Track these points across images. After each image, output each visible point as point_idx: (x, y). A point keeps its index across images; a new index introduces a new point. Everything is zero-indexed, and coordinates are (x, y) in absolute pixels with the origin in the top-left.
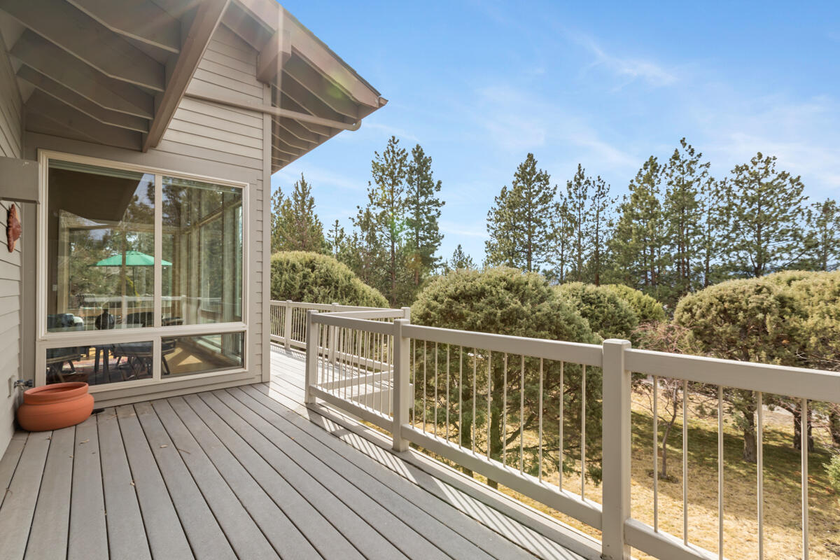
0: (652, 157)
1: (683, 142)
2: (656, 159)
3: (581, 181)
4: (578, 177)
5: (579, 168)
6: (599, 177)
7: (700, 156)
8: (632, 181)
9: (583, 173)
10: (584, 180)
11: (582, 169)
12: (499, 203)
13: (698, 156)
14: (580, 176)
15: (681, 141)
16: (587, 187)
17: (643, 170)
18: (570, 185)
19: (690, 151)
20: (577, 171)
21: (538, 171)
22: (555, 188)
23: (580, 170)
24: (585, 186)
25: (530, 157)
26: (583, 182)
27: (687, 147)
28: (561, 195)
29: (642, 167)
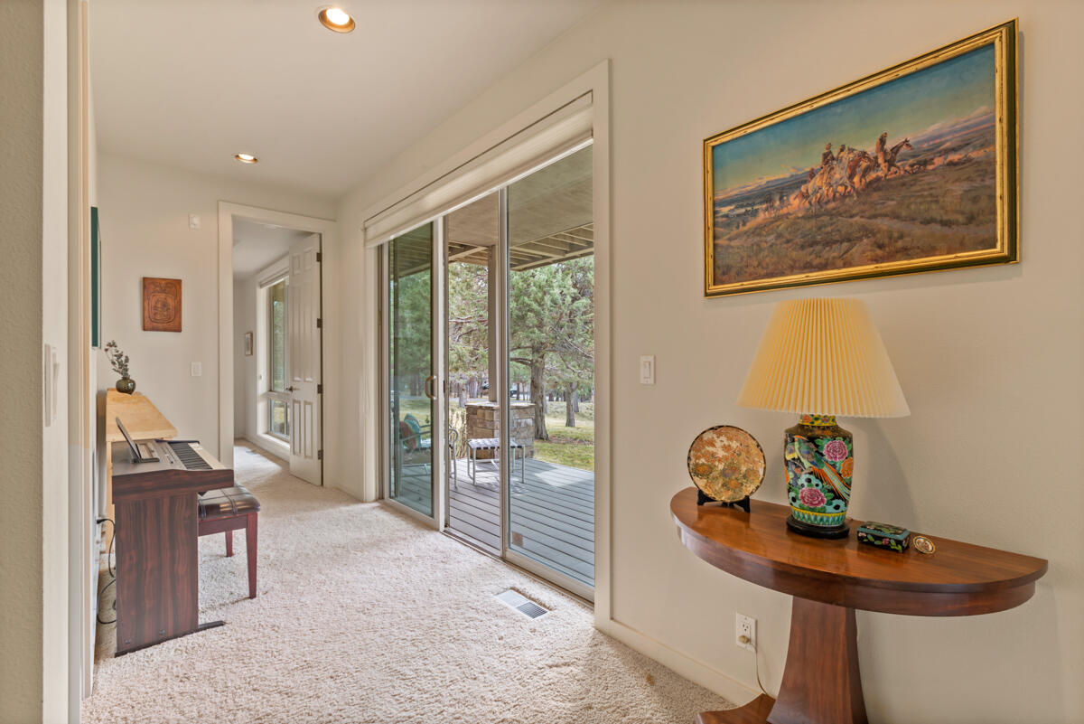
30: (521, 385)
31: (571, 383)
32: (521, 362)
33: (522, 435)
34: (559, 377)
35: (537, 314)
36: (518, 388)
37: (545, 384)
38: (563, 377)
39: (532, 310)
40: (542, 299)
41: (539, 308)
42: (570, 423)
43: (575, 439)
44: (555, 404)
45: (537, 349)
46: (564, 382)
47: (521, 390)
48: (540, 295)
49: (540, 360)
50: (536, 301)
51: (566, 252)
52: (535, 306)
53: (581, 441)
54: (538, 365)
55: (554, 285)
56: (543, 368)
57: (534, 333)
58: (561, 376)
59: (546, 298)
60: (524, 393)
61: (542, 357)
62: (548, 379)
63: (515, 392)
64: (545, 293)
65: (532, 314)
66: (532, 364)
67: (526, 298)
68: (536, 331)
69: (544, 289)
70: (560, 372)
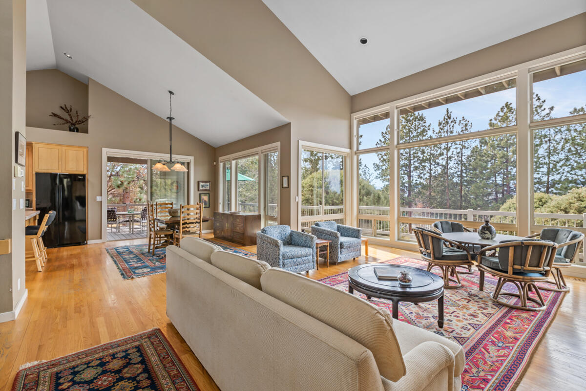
0: (508, 103)
2: (511, 104)
3: (448, 120)
4: (446, 117)
5: (448, 111)
6: (463, 118)
7: (544, 101)
8: (491, 120)
9: (450, 114)
10: (451, 120)
12: (384, 137)
13: (542, 102)
14: (448, 117)
17: (501, 112)
18: (440, 124)
19: (537, 98)
20: (446, 113)
21: (417, 115)
22: (429, 126)
24: (452, 125)
27: (535, 96)
28: (434, 131)
29: (500, 110)
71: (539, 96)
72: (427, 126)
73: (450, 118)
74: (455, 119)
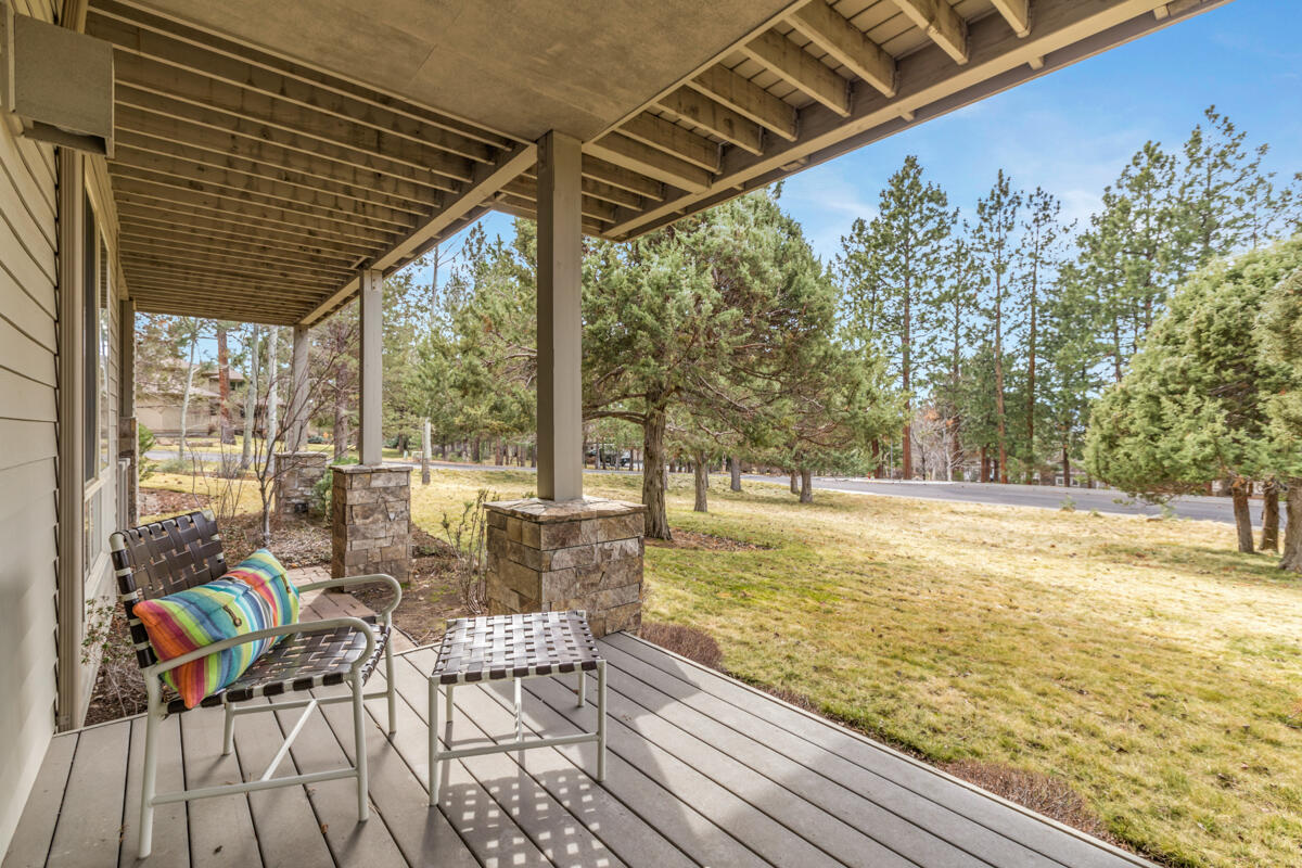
0: (1150, 142)
1: (1210, 113)
2: (1158, 145)
3: (1003, 199)
4: (997, 192)
5: (1000, 176)
6: (1039, 189)
7: (1243, 134)
8: (1108, 189)
9: (1007, 184)
10: (1010, 197)
11: (1005, 178)
12: (846, 247)
13: (1239, 135)
14: (1001, 190)
15: (1207, 112)
16: (1014, 209)
17: (1133, 167)
18: (982, 207)
19: (1225, 127)
20: (997, 181)
21: (925, 186)
22: (955, 215)
23: (1001, 181)
24: (1010, 209)
25: (911, 162)
26: (1005, 200)
27: (1220, 121)
28: (966, 225)
29: (1130, 162)
30: (635, 452)
31: (702, 451)
32: (629, 419)
33: (615, 579)
34: (686, 443)
35: (654, 334)
36: (632, 456)
37: (666, 450)
38: (693, 442)
39: (643, 327)
40: (663, 308)
41: (657, 324)
42: (700, 506)
43: (711, 536)
44: (679, 476)
45: (656, 395)
46: (693, 449)
47: (635, 457)
48: (659, 300)
49: (657, 412)
50: (651, 311)
51: (713, 178)
52: (649, 319)
53: (720, 539)
54: (654, 421)
55: (683, 282)
56: (663, 429)
57: (649, 366)
58: (689, 440)
59: (668, 305)
60: (638, 462)
61: (662, 408)
62: (670, 445)
63: (628, 460)
64: (667, 299)
65: (645, 334)
66: (646, 422)
67: (635, 307)
68: (653, 362)
69: (665, 289)
70: (687, 435)
71: (1229, 121)
72: (951, 214)
73: (1006, 193)
74: (1019, 194)
